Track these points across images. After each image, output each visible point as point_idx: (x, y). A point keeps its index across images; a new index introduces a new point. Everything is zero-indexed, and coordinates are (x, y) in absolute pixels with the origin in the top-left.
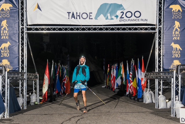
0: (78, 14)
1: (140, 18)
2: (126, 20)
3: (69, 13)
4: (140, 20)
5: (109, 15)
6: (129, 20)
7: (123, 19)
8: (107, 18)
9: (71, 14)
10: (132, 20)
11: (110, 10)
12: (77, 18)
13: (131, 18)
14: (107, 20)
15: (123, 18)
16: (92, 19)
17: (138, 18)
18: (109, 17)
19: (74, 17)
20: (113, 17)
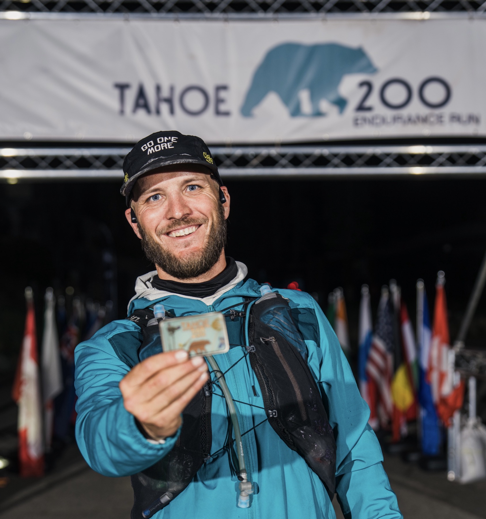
0: (165, 93)
1: (447, 111)
2: (384, 121)
3: (122, 87)
4: (446, 119)
5: (304, 96)
6: (396, 119)
7: (368, 115)
8: (296, 112)
9: (131, 95)
10: (410, 120)
11: (310, 75)
12: (158, 112)
13: (405, 112)
14: (299, 121)
15: (369, 109)
16: (227, 114)
17: (437, 111)
18: (306, 107)
19: (146, 107)
20: (325, 105)
